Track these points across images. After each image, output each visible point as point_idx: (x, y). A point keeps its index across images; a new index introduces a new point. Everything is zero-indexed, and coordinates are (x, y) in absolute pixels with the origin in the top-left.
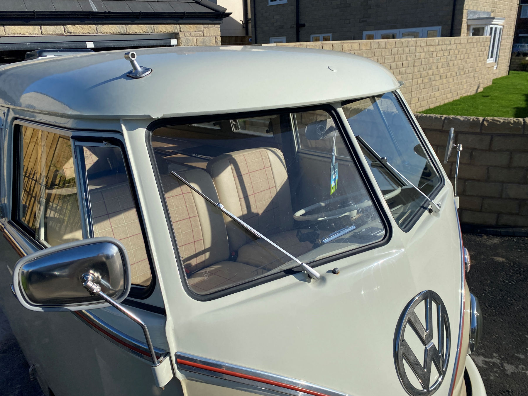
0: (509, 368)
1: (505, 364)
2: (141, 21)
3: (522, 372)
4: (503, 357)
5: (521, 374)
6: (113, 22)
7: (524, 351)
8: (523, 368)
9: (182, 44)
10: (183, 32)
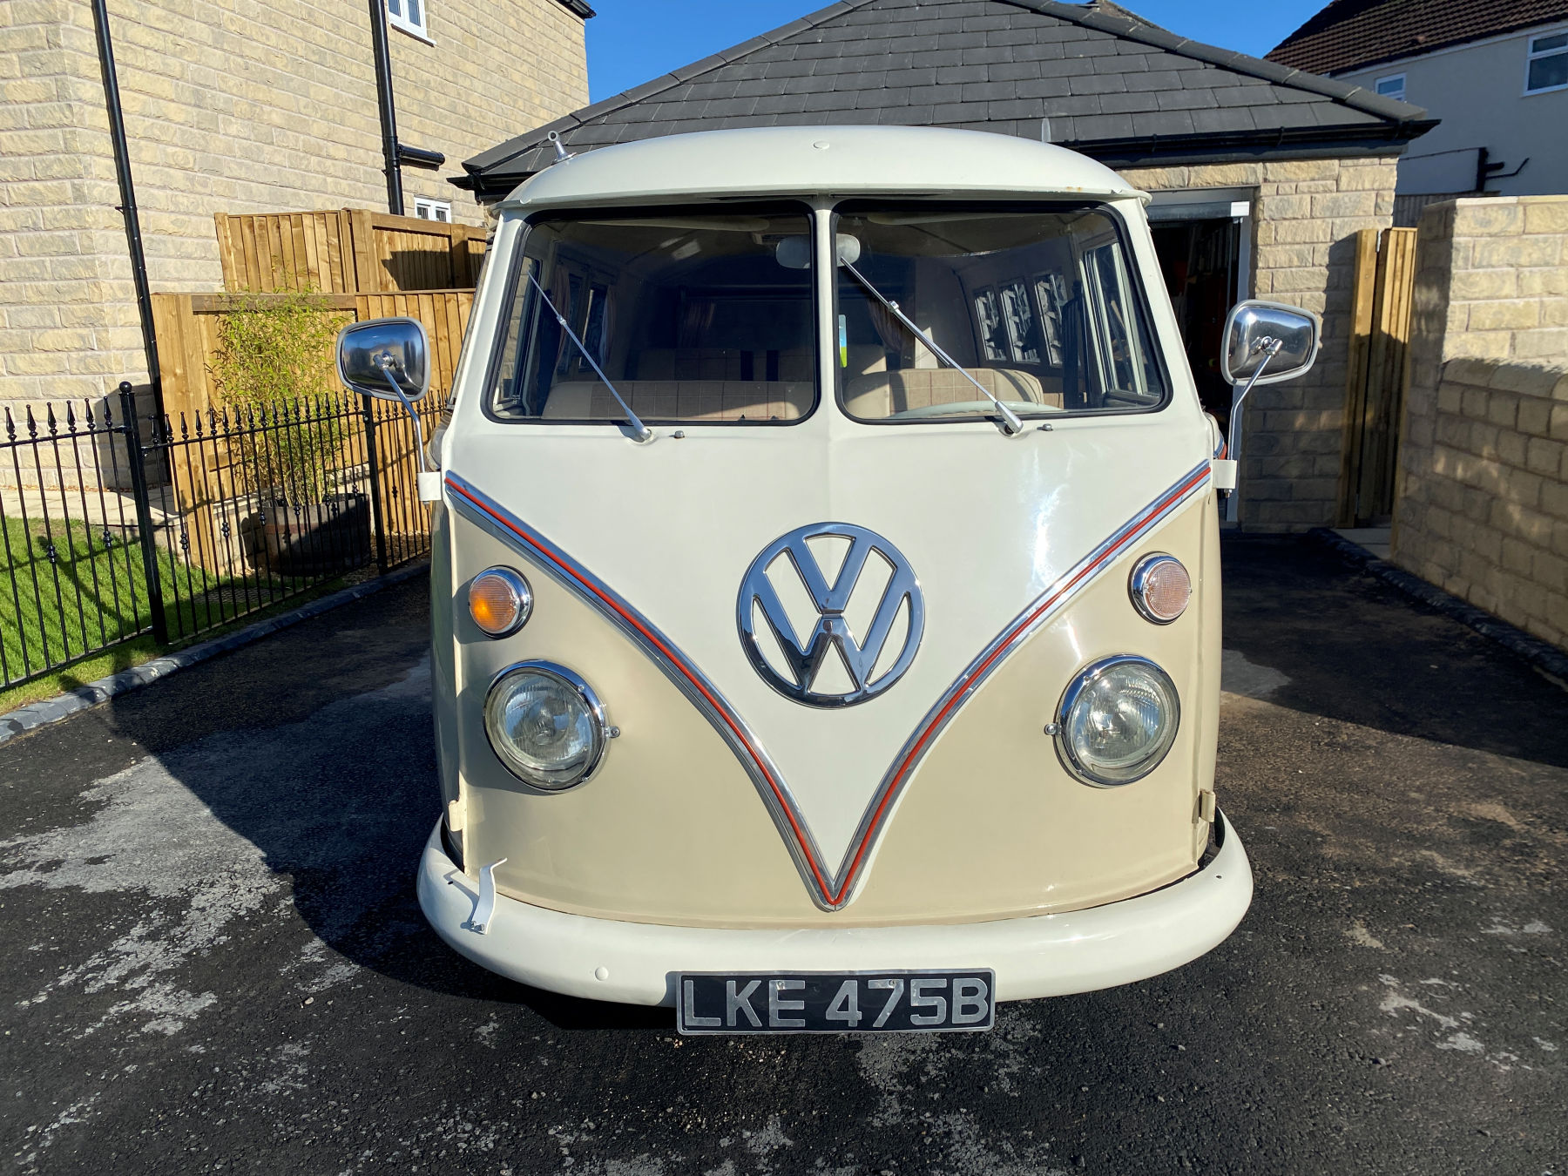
2: (1155, 160)
9: (1266, 215)
10: (1275, 182)
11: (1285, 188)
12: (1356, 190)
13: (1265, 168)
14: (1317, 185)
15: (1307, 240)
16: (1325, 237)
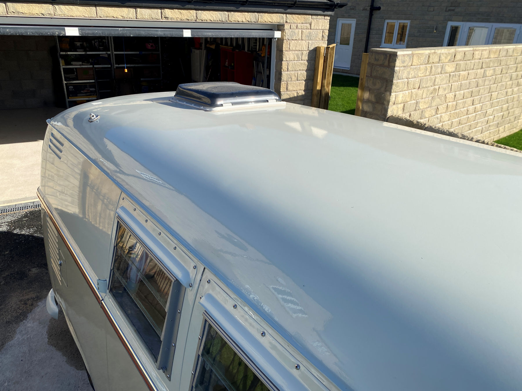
2: (246, 9)
6: (215, 7)
9: (286, 38)
10: (290, 23)
11: (294, 26)
12: (317, 29)
13: (286, 16)
14: (304, 26)
15: (300, 50)
16: (306, 49)
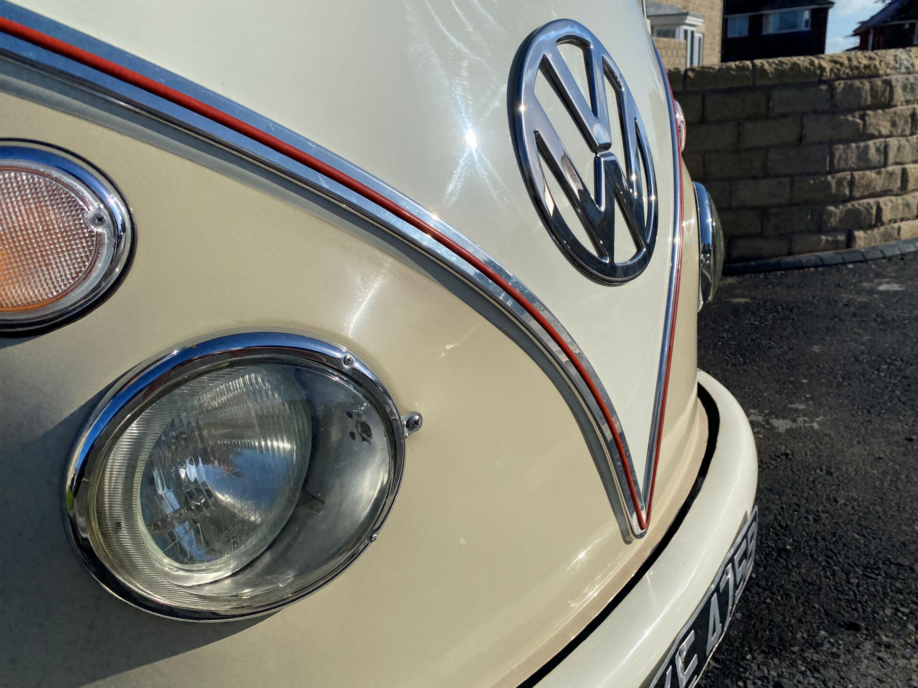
0: (782, 425)
1: (772, 421)
3: (804, 427)
4: (766, 412)
5: (803, 429)
7: (803, 398)
8: (805, 421)
